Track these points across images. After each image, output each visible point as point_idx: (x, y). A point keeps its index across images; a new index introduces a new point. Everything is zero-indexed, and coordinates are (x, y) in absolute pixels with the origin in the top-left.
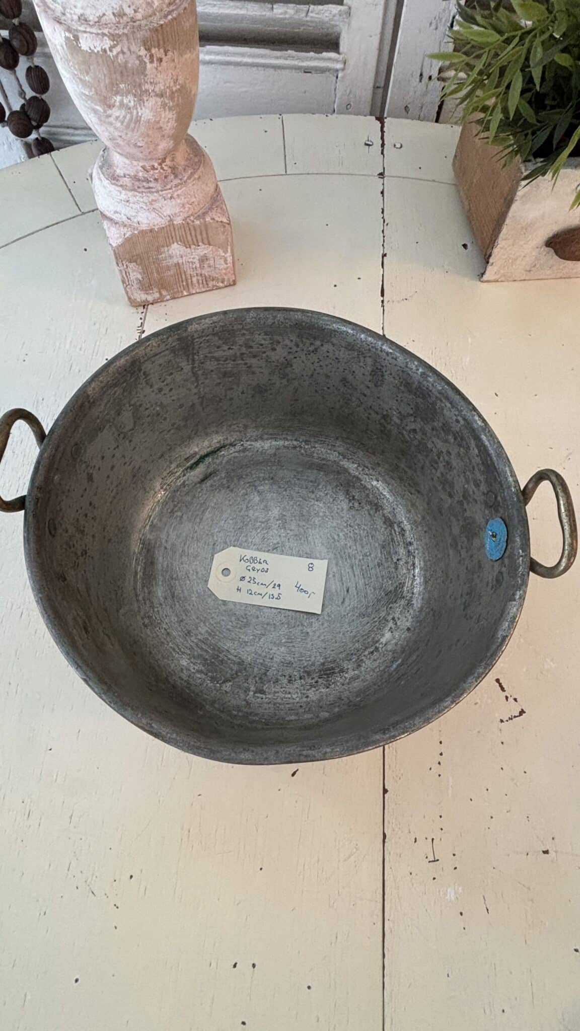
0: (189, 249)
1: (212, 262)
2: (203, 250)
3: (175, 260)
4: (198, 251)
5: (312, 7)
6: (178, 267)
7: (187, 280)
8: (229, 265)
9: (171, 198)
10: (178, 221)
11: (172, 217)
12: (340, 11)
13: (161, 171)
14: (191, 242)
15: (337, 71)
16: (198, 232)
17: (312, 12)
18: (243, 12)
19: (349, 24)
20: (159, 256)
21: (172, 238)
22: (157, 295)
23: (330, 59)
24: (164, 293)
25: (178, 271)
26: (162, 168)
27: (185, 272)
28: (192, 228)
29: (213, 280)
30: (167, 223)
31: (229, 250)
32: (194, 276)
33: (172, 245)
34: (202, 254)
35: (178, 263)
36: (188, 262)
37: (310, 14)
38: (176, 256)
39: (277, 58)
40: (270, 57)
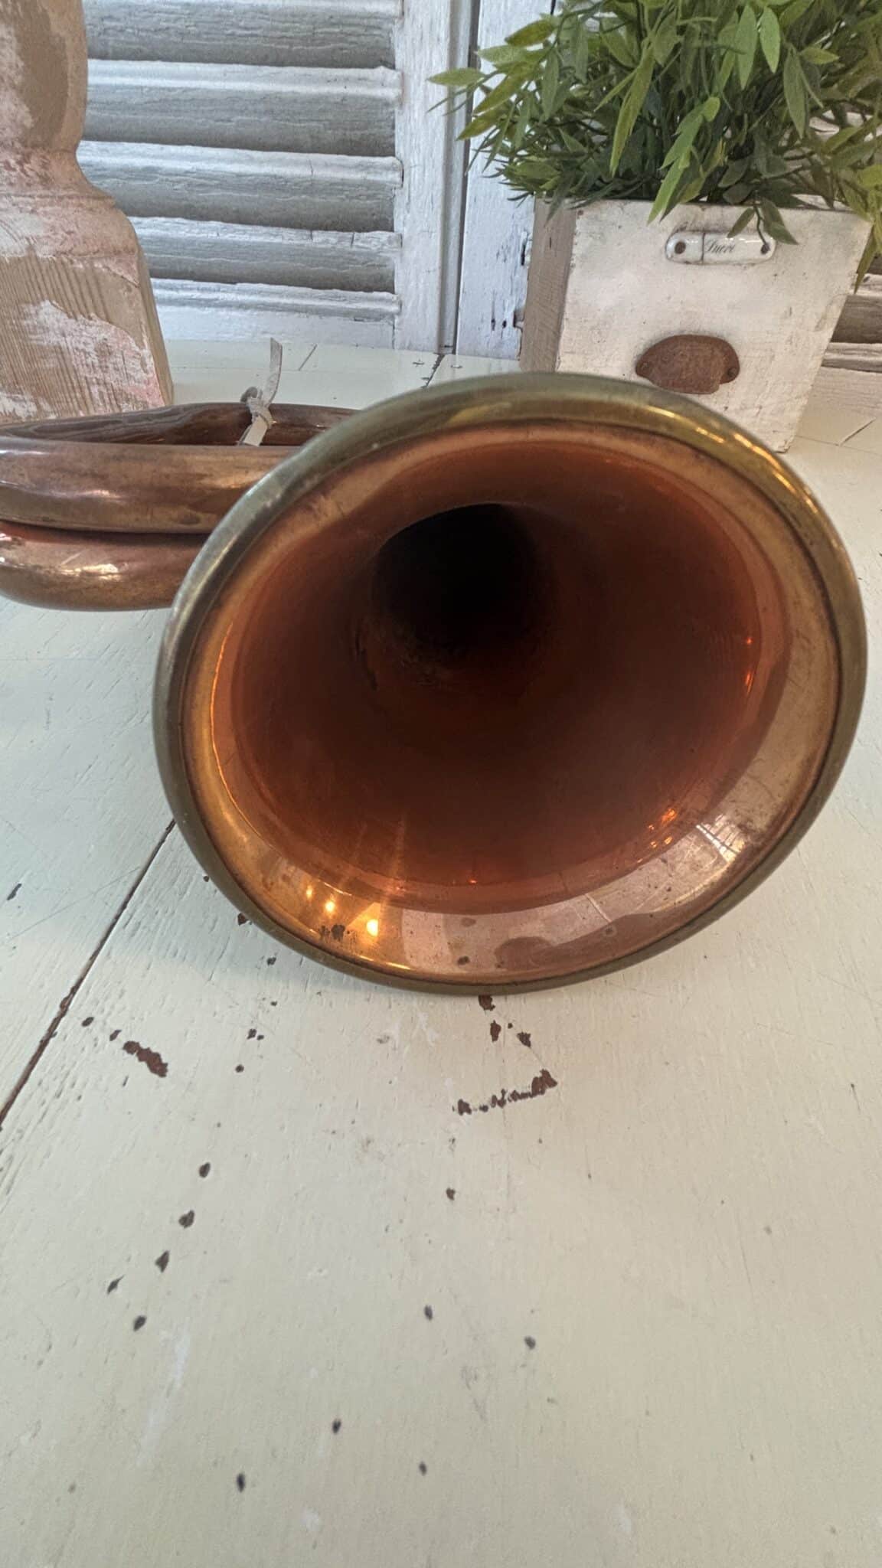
0: (73, 321)
1: (119, 360)
2: (97, 331)
3: (53, 339)
4: (92, 330)
5: (356, 235)
6: (60, 356)
7: (81, 388)
8: (151, 375)
9: (33, 211)
10: (44, 252)
11: (32, 242)
12: (390, 237)
13: (22, 175)
14: (75, 308)
15: (392, 316)
16: (85, 289)
17: (357, 240)
18: (278, 240)
19: (402, 255)
20: (25, 323)
21: (39, 288)
22: (33, 408)
23: (381, 300)
24: (46, 406)
25: (62, 361)
26: (23, 171)
27: (75, 371)
28: (72, 275)
29: (128, 400)
30: (25, 254)
31: (145, 341)
32: (93, 384)
33: (42, 304)
34: (100, 337)
35: (60, 348)
36: (77, 349)
37: (355, 243)
38: (54, 330)
39: (321, 298)
40: (311, 297)
